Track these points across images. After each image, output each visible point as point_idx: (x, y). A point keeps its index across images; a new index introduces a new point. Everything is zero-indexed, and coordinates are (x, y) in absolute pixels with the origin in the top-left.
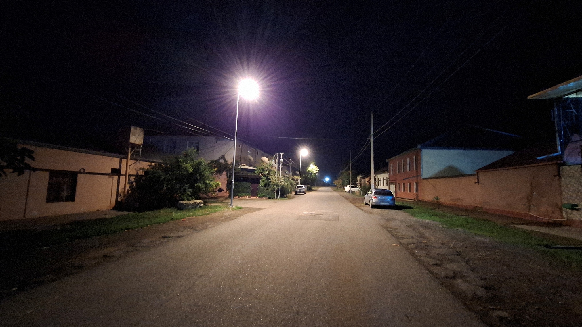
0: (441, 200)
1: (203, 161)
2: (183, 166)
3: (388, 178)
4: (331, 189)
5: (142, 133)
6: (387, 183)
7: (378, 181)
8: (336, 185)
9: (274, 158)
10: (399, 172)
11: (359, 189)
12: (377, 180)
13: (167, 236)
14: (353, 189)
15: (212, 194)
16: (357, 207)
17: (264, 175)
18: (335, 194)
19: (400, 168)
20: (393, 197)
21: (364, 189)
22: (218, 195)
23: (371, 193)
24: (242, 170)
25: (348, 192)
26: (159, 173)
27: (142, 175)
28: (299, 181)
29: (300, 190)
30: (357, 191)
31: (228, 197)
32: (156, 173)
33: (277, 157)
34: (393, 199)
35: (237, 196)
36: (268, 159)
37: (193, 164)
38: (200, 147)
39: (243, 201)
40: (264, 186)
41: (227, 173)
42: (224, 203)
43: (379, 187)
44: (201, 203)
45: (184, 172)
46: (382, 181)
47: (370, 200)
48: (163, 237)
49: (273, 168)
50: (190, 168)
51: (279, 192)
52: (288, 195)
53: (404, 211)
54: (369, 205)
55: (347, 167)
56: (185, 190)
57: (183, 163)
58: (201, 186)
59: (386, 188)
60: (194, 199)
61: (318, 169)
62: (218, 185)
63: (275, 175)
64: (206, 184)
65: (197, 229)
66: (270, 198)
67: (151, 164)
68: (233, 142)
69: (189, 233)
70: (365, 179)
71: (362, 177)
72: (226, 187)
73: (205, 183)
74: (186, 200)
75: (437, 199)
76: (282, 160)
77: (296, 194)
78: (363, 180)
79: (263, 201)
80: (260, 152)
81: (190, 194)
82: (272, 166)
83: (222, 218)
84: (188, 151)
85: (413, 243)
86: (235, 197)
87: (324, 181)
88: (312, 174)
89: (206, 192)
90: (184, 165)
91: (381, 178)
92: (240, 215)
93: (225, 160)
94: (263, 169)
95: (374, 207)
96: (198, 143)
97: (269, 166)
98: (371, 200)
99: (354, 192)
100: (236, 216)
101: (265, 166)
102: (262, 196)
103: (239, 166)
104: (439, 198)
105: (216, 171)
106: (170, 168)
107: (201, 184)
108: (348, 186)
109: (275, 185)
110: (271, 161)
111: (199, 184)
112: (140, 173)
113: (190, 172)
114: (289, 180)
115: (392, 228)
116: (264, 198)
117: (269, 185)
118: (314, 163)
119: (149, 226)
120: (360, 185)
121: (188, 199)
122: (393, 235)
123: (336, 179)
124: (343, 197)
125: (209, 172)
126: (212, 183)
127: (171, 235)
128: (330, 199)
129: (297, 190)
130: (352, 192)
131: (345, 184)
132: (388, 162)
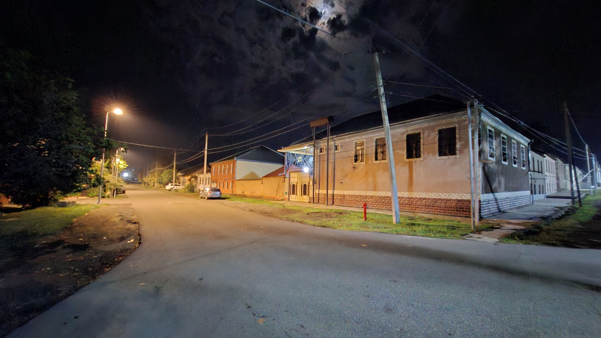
3: (210, 178)
10: (220, 174)
14: (176, 187)
19: (221, 171)
25: (170, 190)
34: (221, 193)
51: (115, 191)
53: (226, 200)
95: (209, 198)
99: (178, 190)
104: (244, 192)
108: (170, 184)
130: (175, 190)
131: (163, 182)
132: (211, 165)
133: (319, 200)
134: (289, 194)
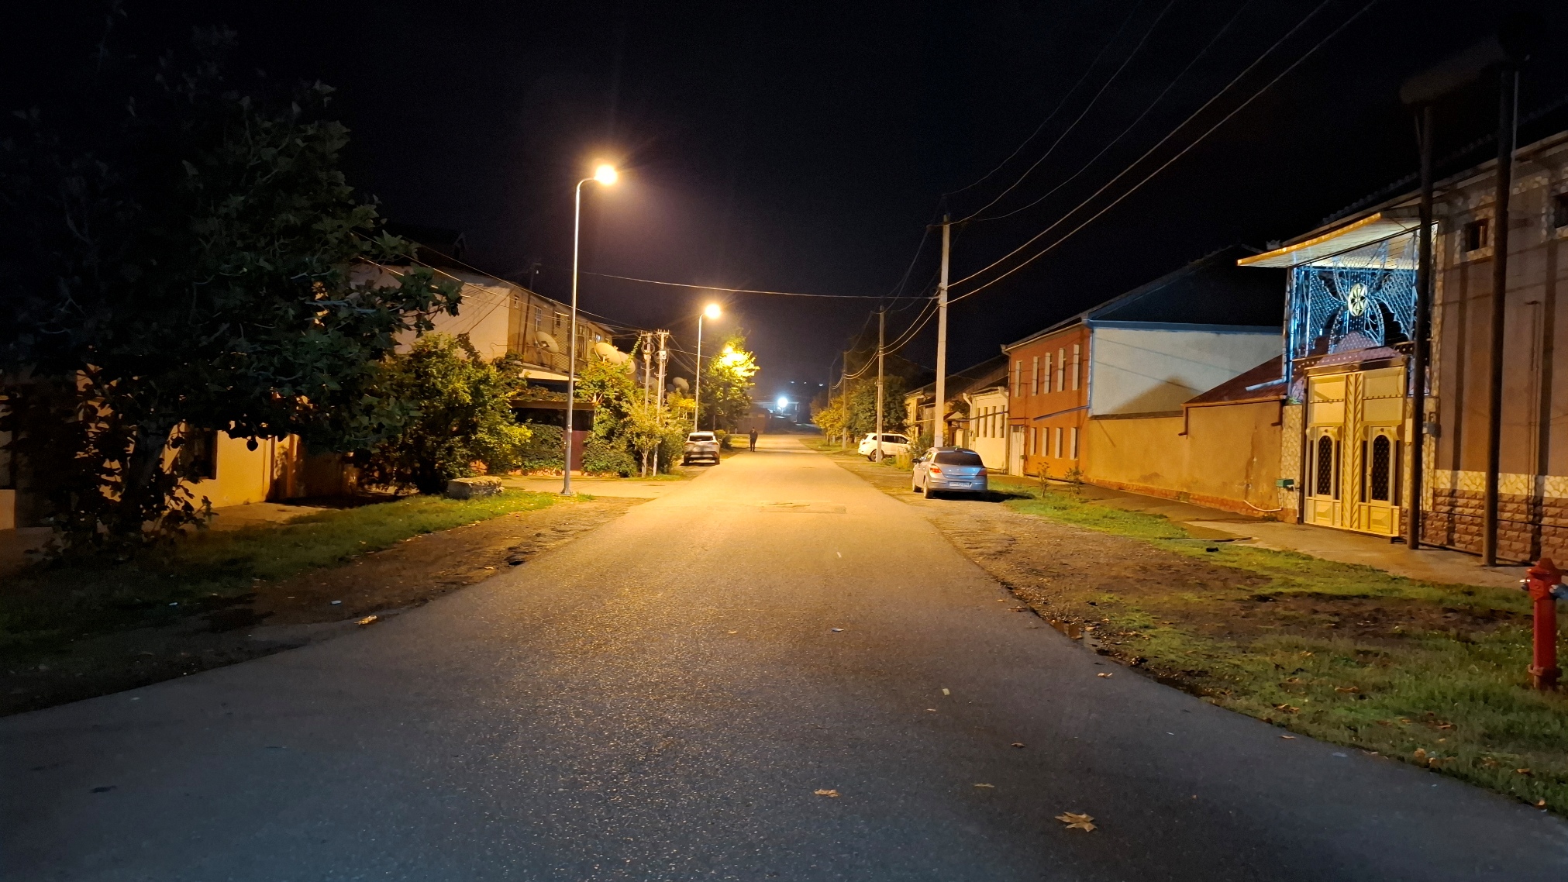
3: (1006, 410)
4: (801, 445)
6: (1003, 428)
8: (819, 426)
10: (1037, 392)
11: (911, 447)
12: (973, 414)
14: (888, 447)
17: (607, 403)
18: (825, 463)
19: (1040, 380)
23: (929, 460)
24: (533, 383)
25: (871, 458)
29: (703, 447)
30: (902, 453)
33: (646, 345)
35: (518, 468)
40: (606, 438)
46: (988, 418)
47: (925, 477)
51: (656, 456)
52: (671, 465)
54: (922, 490)
55: (868, 365)
61: (755, 363)
66: (624, 475)
71: (926, 402)
76: (663, 354)
77: (688, 462)
86: (510, 473)
87: (771, 411)
88: (729, 385)
94: (603, 382)
95: (935, 494)
97: (621, 371)
99: (890, 456)
101: (607, 370)
102: (599, 469)
103: (521, 372)
108: (871, 435)
109: (642, 432)
116: (607, 475)
117: (622, 433)
118: (737, 341)
120: (917, 428)
123: (824, 405)
124: (852, 471)
129: (690, 448)
130: (885, 456)
131: (858, 425)
132: (1007, 354)
133: (1451, 530)
134: (1302, 489)
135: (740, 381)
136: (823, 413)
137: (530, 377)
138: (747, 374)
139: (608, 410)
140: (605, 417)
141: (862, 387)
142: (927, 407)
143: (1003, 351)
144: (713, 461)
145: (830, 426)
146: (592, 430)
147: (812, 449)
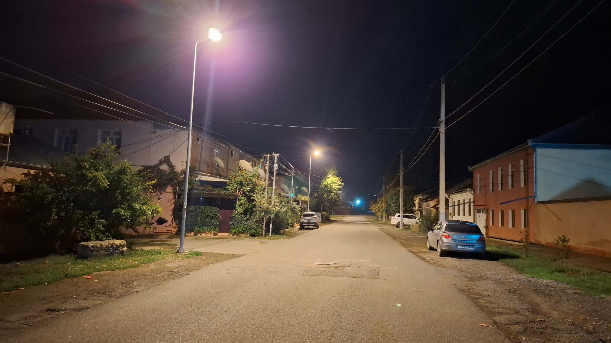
0: (572, 243)
1: (127, 167)
2: (90, 175)
3: (472, 200)
4: (365, 220)
5: (11, 113)
6: (470, 211)
7: (454, 206)
8: (374, 211)
9: (263, 162)
10: (493, 191)
11: (418, 221)
12: (451, 204)
13: (56, 307)
14: (406, 221)
15: (145, 228)
16: (413, 252)
17: (244, 194)
18: (374, 228)
19: (495, 183)
20: (482, 236)
21: (426, 219)
22: (156, 231)
23: (440, 229)
24: (203, 183)
25: (397, 226)
26: (42, 188)
27: (11, 193)
28: (307, 204)
29: (309, 220)
30: (414, 224)
31: (174, 233)
32: (37, 188)
33: (267, 161)
34: (482, 240)
35: (192, 231)
36: (252, 165)
37: (109, 172)
38: (123, 142)
39: (204, 242)
40: (244, 214)
41: (174, 190)
42: (168, 244)
43: (456, 218)
44: (123, 246)
45: (90, 187)
46: (461, 206)
47: (438, 240)
48: (48, 310)
49: (260, 182)
50: (104, 179)
51: (271, 224)
52: (287, 230)
53: (501, 262)
54: (436, 250)
55: (395, 180)
56: (92, 222)
57: (89, 169)
58: (124, 213)
59: (470, 219)
60: (110, 238)
61: (342, 182)
62: (155, 211)
63: (263, 194)
64: (134, 210)
65: (113, 294)
66: (253, 235)
67: (29, 171)
68: (187, 131)
69: (97, 302)
70: (429, 202)
71: (424, 199)
72: (171, 216)
73: (131, 208)
74: (95, 240)
75: (564, 241)
76: (276, 166)
77: (302, 227)
78: (424, 204)
79: (240, 241)
80: (237, 152)
81: (102, 228)
82: (258, 177)
83: (163, 274)
84: (100, 148)
85: (519, 323)
86: (188, 234)
87: (353, 206)
88: (330, 192)
89: (133, 223)
90: (92, 173)
91: (459, 201)
92: (198, 267)
93: (171, 166)
94: (241, 182)
95: (445, 253)
96: (120, 133)
97: (253, 176)
98: (440, 242)
99: (408, 225)
100: (188, 271)
101: (245, 176)
102: (239, 232)
103: (197, 177)
104: (567, 239)
105: (154, 186)
106: (64, 179)
107: (124, 209)
108: (398, 214)
109: (263, 211)
110: (256, 168)
111: (120, 210)
112: (7, 188)
113: (103, 187)
114: (288, 202)
115: (479, 294)
116: (243, 236)
117: (252, 211)
118: (334, 172)
119: (21, 288)
120: (419, 212)
121: (98, 239)
122: (481, 307)
123: (375, 202)
124: (388, 234)
125: (139, 188)
126: (145, 208)
127: (64, 306)
128: (362, 237)
129: (303, 220)
130: (404, 225)
131: (390, 210)
132: (472, 171)
135: (335, 190)
136: (374, 205)
137: (202, 179)
138: (338, 187)
139: (246, 198)
140: (243, 202)
141: (392, 192)
142: (424, 202)
143: (469, 170)
144: (315, 227)
145: (378, 211)
146: (236, 210)
147: (369, 221)
